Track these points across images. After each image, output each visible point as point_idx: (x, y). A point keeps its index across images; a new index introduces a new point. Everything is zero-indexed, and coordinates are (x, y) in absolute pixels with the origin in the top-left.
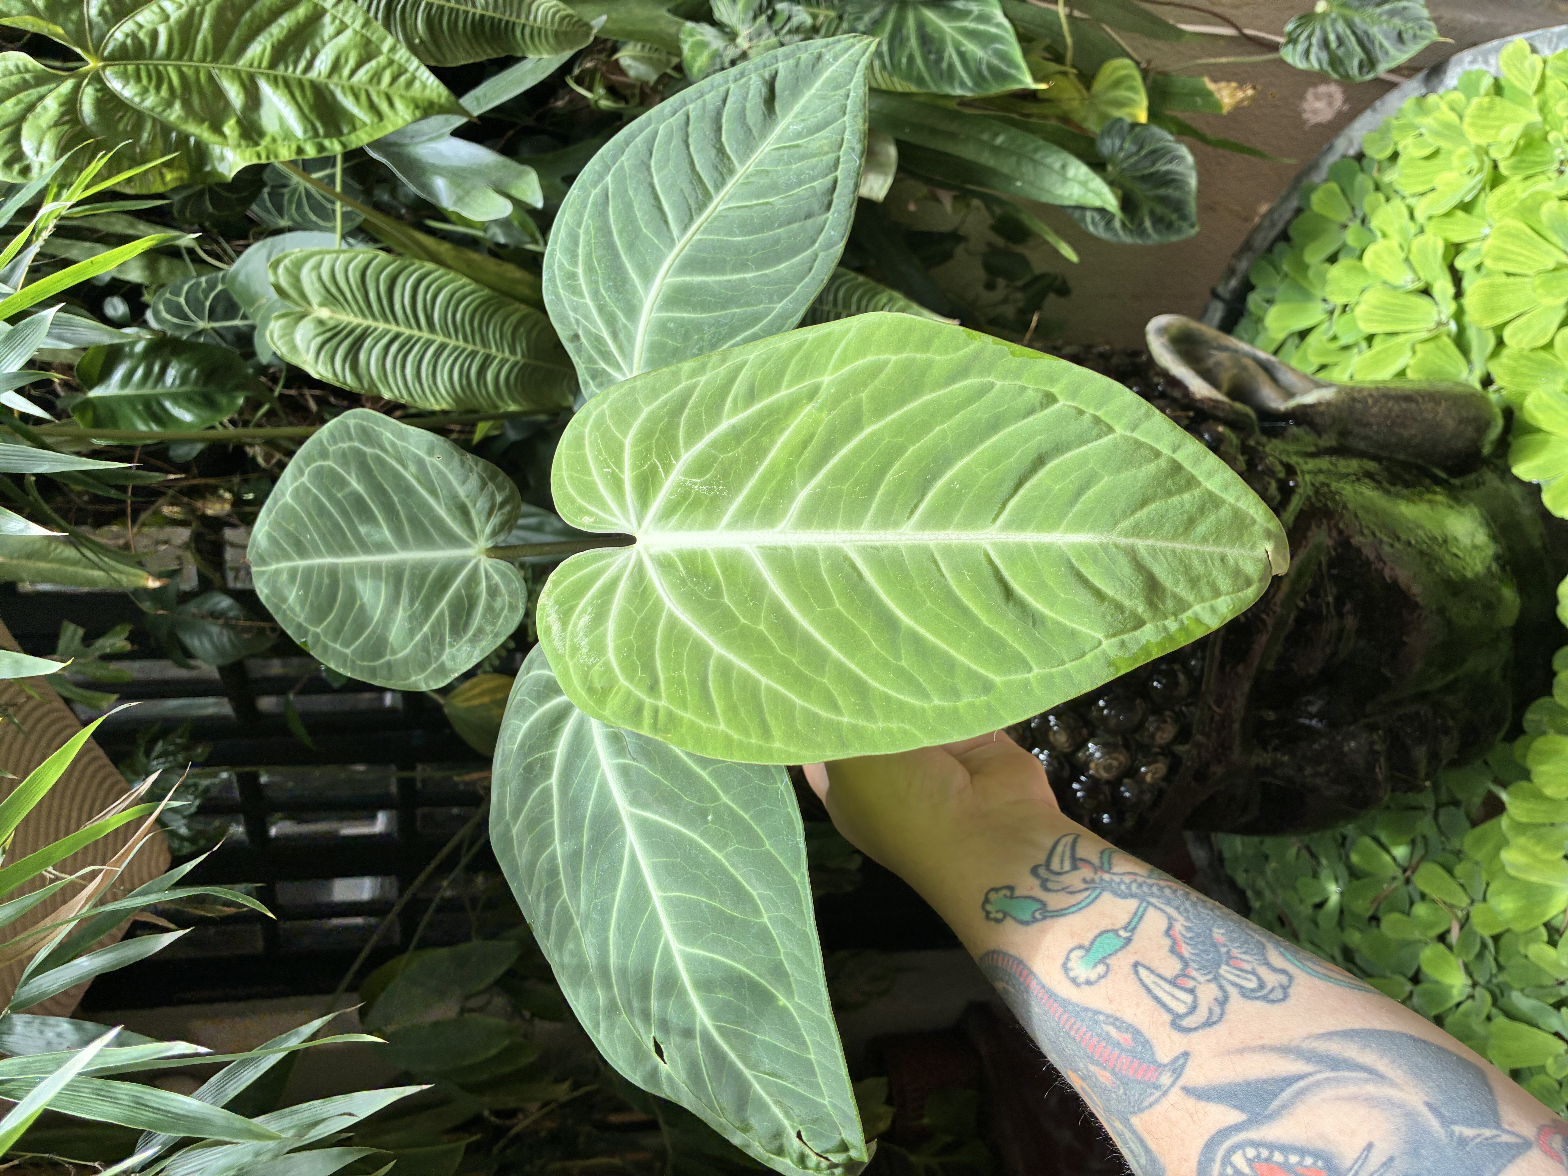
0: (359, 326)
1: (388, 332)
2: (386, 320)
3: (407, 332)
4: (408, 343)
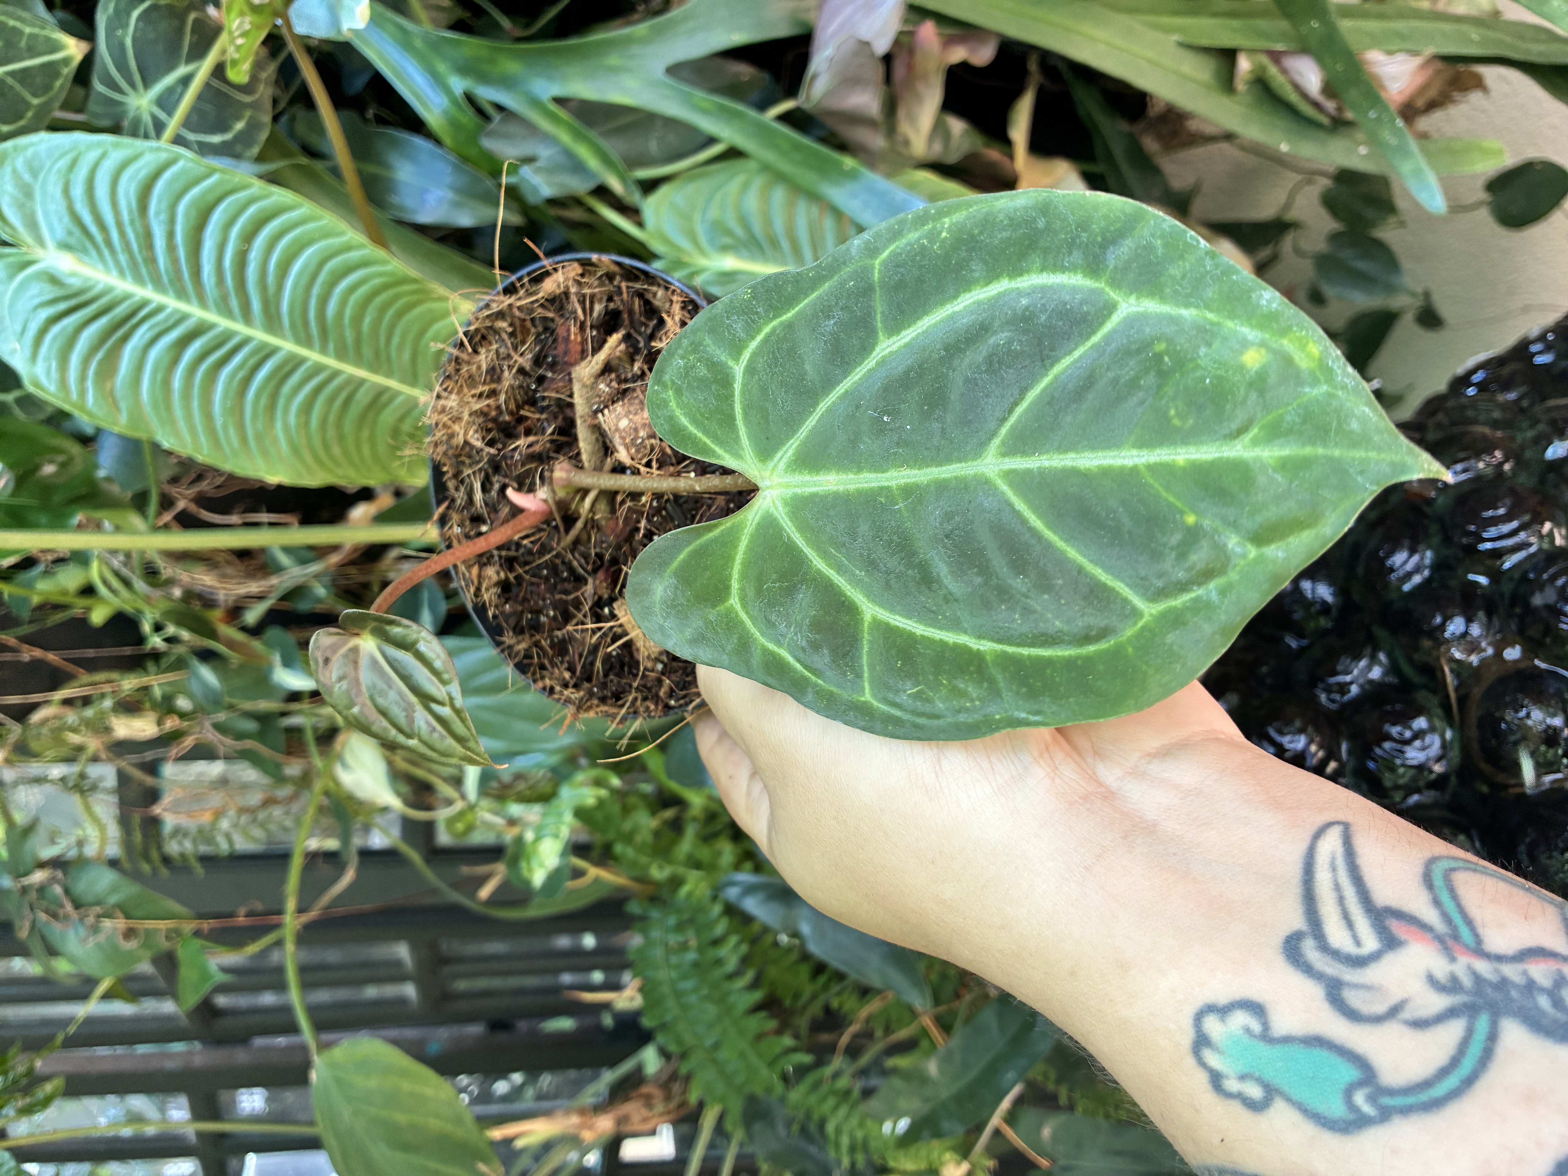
0: (127, 297)
1: (184, 317)
2: (181, 294)
3: (224, 323)
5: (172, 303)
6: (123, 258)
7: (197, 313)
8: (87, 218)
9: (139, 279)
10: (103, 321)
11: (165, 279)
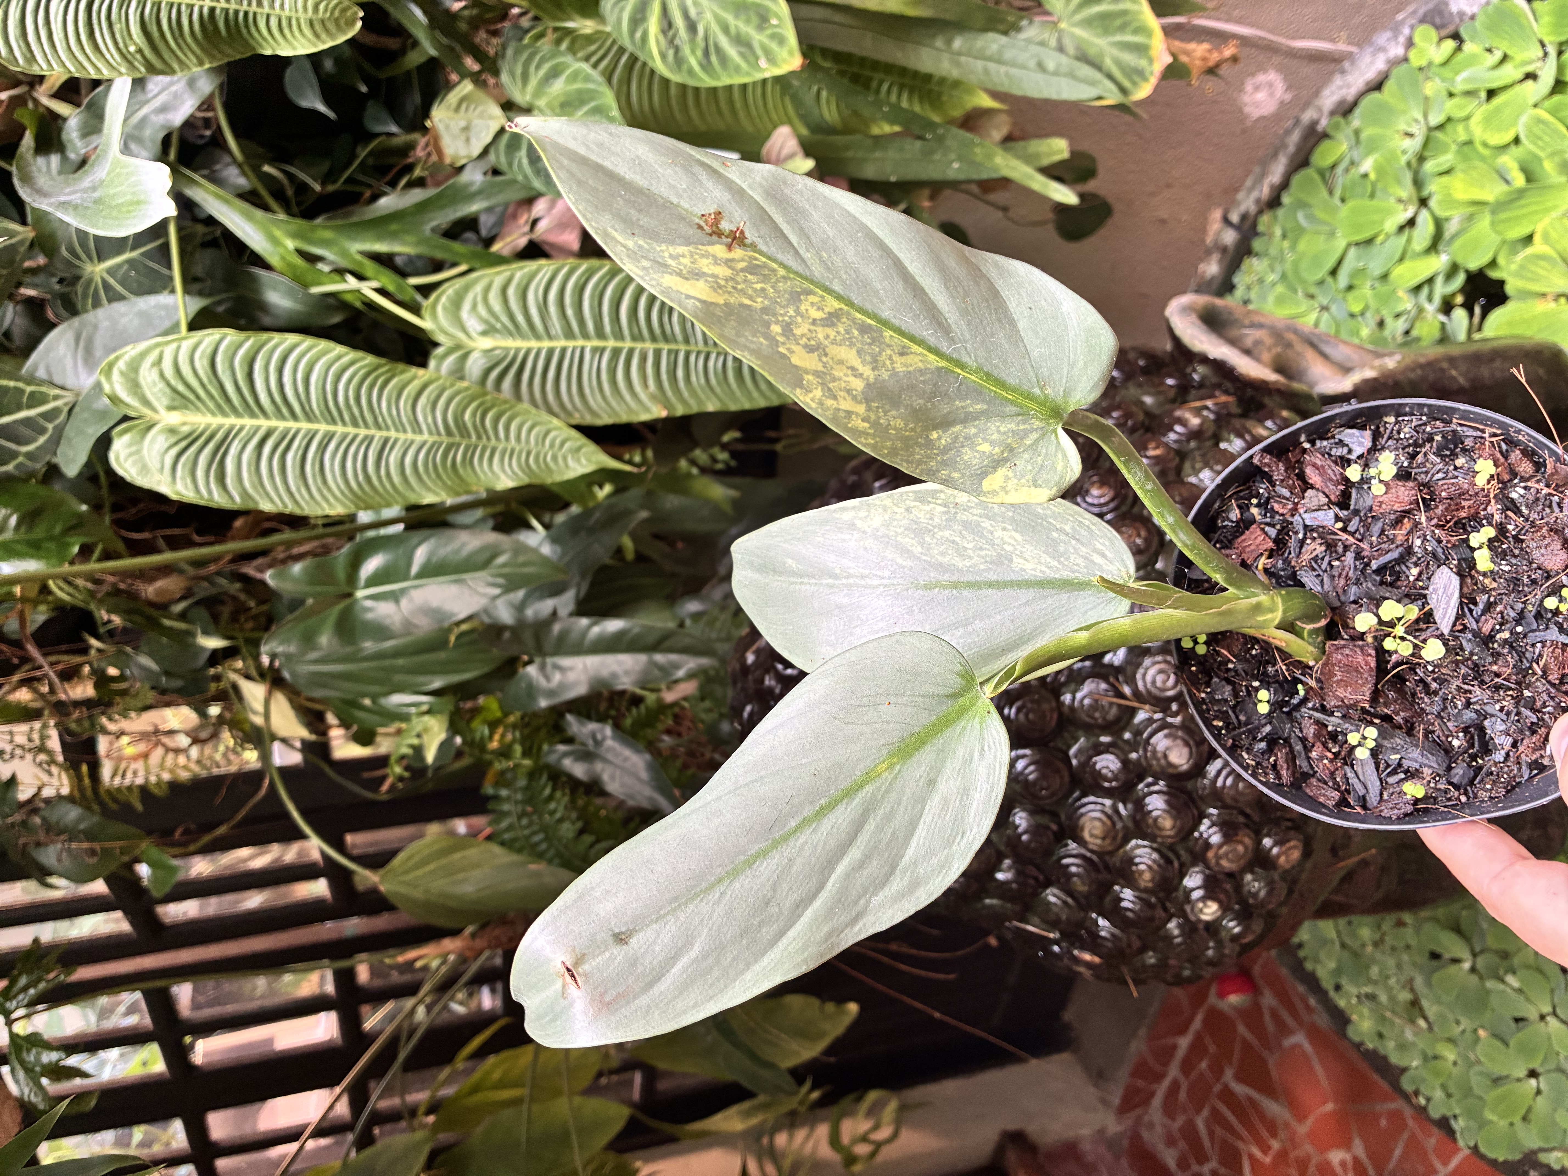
2: (253, 415)
3: (282, 425)
4: (286, 441)
6: (211, 405)
8: (181, 388)
9: (224, 414)
10: (211, 446)
11: (240, 410)
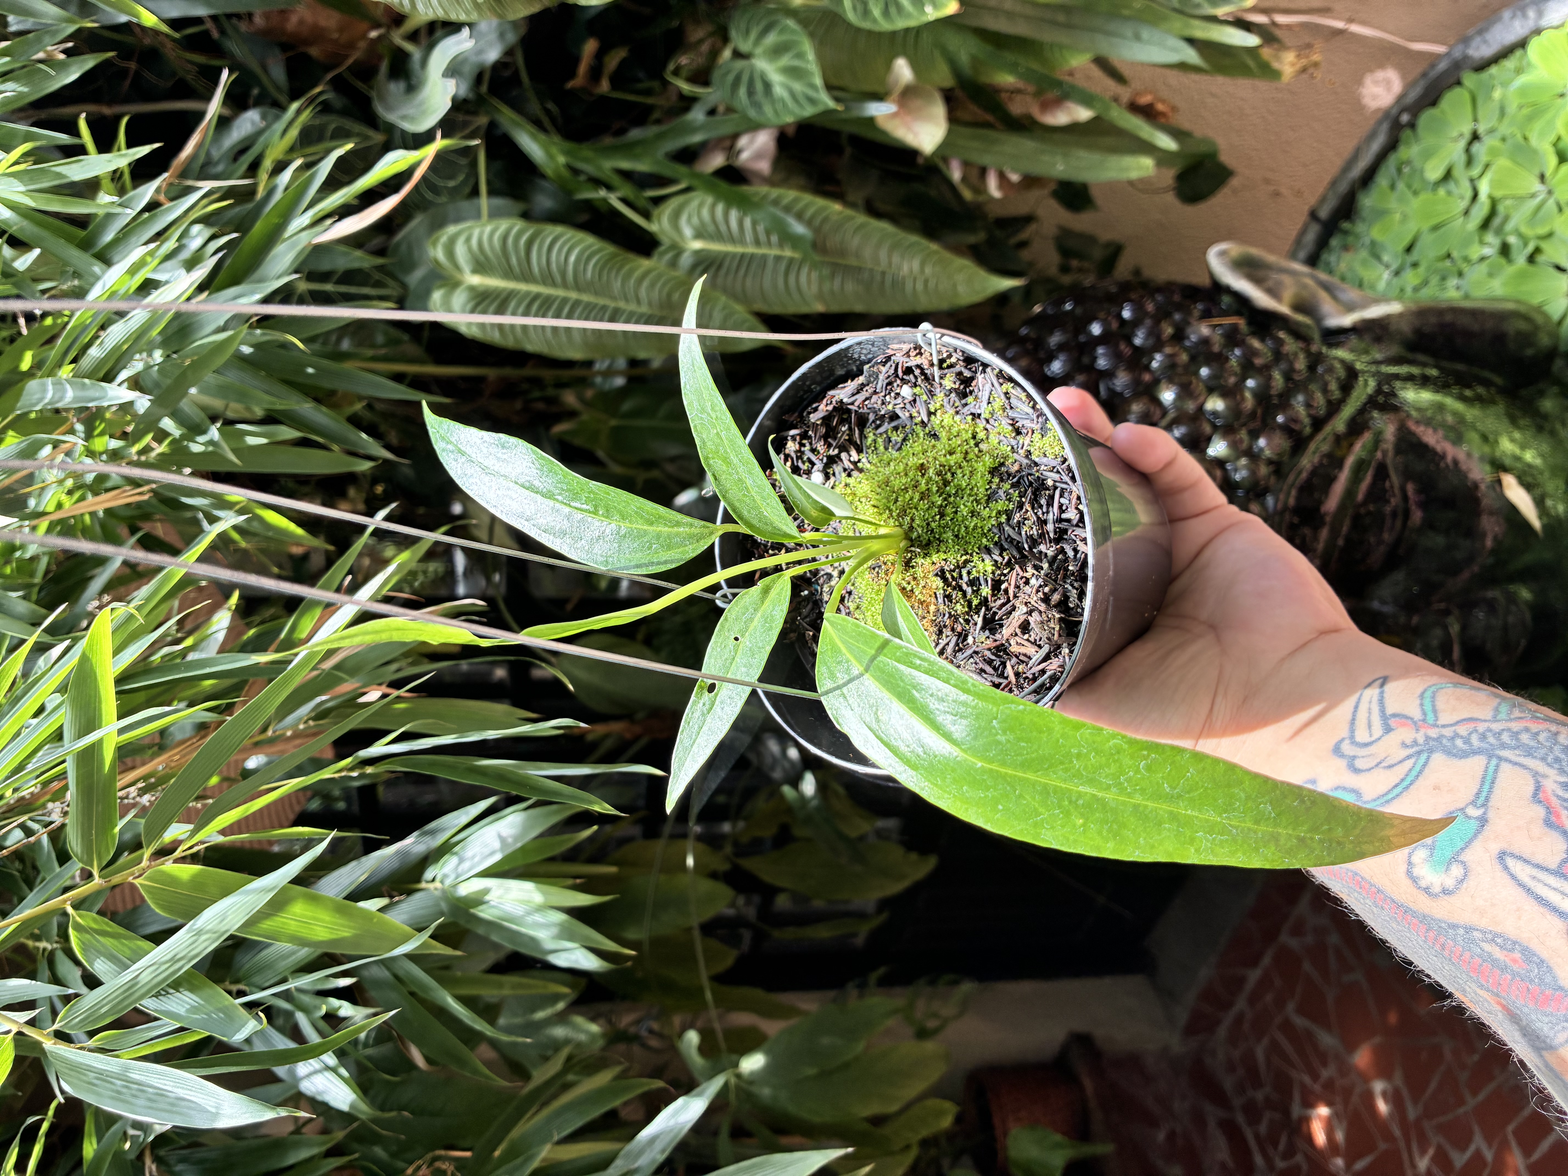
0: (505, 289)
1: (529, 292)
2: (527, 282)
3: (546, 291)
5: (522, 287)
6: (500, 272)
7: (534, 289)
8: (482, 259)
9: (508, 280)
11: (519, 277)
